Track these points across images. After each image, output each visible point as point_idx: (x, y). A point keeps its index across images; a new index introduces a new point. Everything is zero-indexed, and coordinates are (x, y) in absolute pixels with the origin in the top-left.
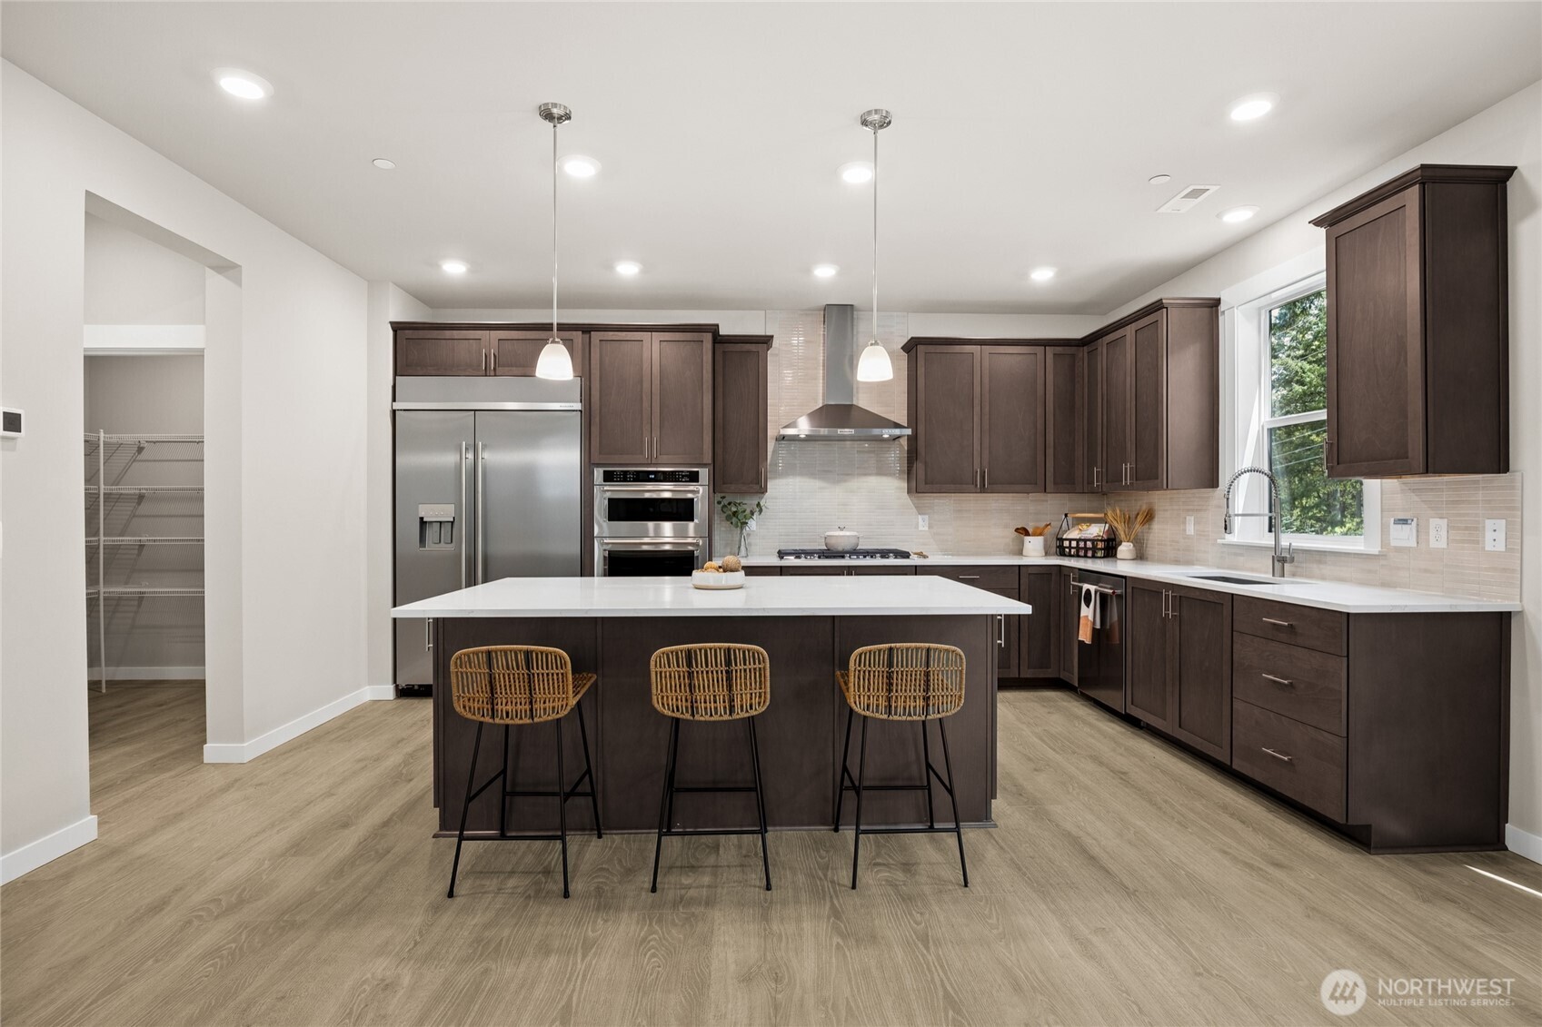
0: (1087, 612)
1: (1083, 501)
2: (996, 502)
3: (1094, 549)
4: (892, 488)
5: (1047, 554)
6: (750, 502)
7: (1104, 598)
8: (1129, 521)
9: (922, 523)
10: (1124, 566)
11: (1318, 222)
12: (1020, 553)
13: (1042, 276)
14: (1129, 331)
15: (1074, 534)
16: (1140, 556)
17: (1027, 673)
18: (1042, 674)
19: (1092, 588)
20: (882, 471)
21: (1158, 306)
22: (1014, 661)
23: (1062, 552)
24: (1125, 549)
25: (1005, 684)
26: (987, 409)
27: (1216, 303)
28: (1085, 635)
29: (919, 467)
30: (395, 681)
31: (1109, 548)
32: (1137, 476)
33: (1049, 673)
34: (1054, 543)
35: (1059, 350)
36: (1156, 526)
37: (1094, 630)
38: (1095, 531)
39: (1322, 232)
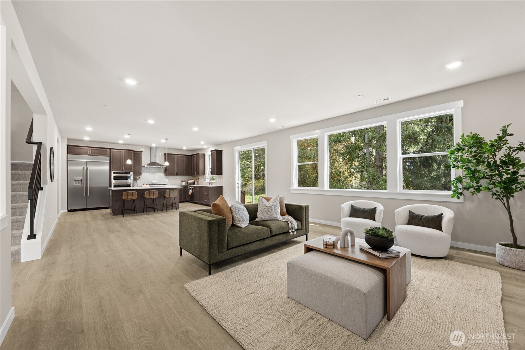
0: (190, 191)
1: (191, 177)
2: (178, 177)
3: (192, 183)
4: (162, 175)
5: (186, 184)
6: (138, 177)
7: (192, 189)
8: (196, 180)
9: (167, 180)
10: (196, 185)
11: (210, 151)
12: (182, 184)
13: (185, 148)
14: (196, 156)
15: (189, 181)
16: (198, 184)
17: (183, 200)
18: (185, 200)
19: (191, 188)
20: (160, 172)
21: (198, 154)
22: (181, 199)
23: (188, 184)
24: (196, 183)
25: (181, 202)
26: (177, 164)
27: (205, 154)
28: (190, 194)
29: (167, 172)
30: (67, 209)
31: (194, 183)
32: (196, 174)
33: (186, 200)
34: (187, 183)
35: (187, 156)
36: (199, 180)
37: (191, 193)
38: (192, 181)
39: (210, 152)
